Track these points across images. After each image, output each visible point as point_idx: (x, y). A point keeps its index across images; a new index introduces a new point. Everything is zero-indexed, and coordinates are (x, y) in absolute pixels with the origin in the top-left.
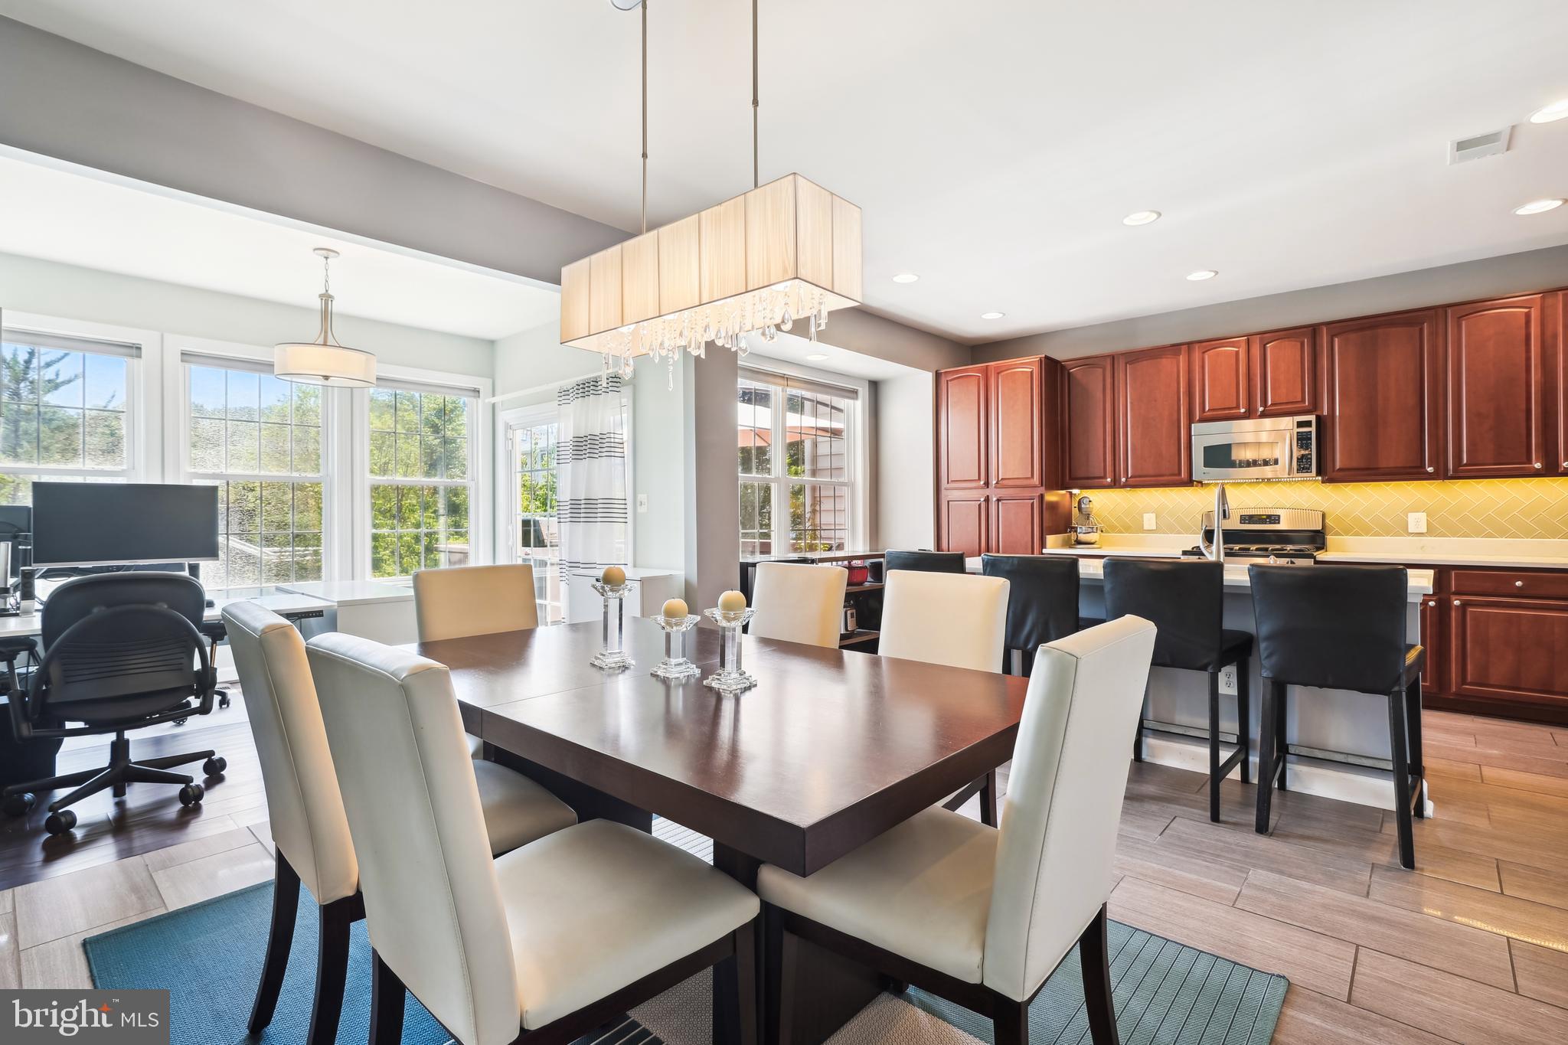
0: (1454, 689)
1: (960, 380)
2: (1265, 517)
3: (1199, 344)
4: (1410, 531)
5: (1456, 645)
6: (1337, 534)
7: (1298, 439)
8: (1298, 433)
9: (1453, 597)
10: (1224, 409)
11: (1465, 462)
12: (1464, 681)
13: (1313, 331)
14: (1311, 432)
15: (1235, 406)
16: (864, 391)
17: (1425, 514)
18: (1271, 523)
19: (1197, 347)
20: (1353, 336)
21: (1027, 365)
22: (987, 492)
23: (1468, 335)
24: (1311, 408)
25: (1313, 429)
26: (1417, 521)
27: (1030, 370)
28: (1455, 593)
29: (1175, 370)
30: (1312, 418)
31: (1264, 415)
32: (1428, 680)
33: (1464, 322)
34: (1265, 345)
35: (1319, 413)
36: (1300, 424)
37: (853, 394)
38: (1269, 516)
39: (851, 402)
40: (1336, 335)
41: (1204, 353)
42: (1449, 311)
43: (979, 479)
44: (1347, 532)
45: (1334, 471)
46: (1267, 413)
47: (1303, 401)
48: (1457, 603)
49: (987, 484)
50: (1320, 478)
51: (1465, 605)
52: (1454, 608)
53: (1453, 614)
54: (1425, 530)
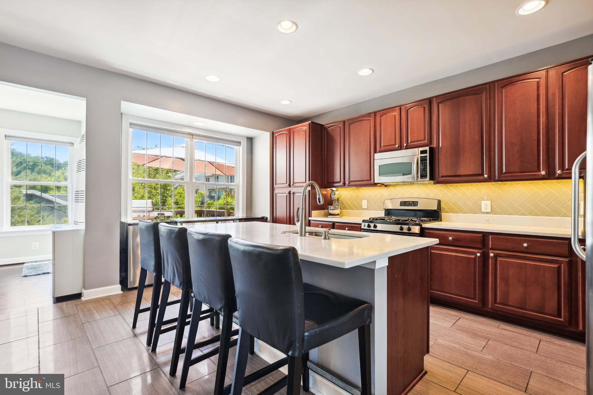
0: (490, 306)
1: (280, 135)
2: (411, 202)
3: (379, 112)
4: (482, 211)
5: (492, 280)
6: (447, 212)
7: (421, 160)
8: (421, 157)
9: (490, 251)
10: (390, 145)
11: (504, 171)
12: (495, 301)
13: (430, 101)
14: (427, 156)
15: (394, 144)
16: (244, 143)
17: (490, 202)
18: (414, 206)
19: (378, 113)
20: (448, 103)
21: (305, 127)
22: (289, 189)
23: (506, 97)
24: (428, 143)
25: (428, 155)
26: (486, 206)
27: (305, 129)
28: (492, 249)
29: (369, 126)
30: (427, 148)
31: (407, 148)
32: (477, 300)
33: (504, 90)
34: (407, 110)
35: (432, 146)
36: (422, 152)
37: (239, 143)
38: (413, 202)
39: (238, 147)
40: (440, 102)
41: (381, 116)
42: (496, 84)
43: (287, 183)
44: (453, 211)
45: (439, 177)
46: (408, 147)
47: (425, 140)
48: (492, 255)
49: (290, 185)
50: (432, 182)
51: (496, 256)
52: (490, 257)
53: (490, 261)
54: (490, 211)
